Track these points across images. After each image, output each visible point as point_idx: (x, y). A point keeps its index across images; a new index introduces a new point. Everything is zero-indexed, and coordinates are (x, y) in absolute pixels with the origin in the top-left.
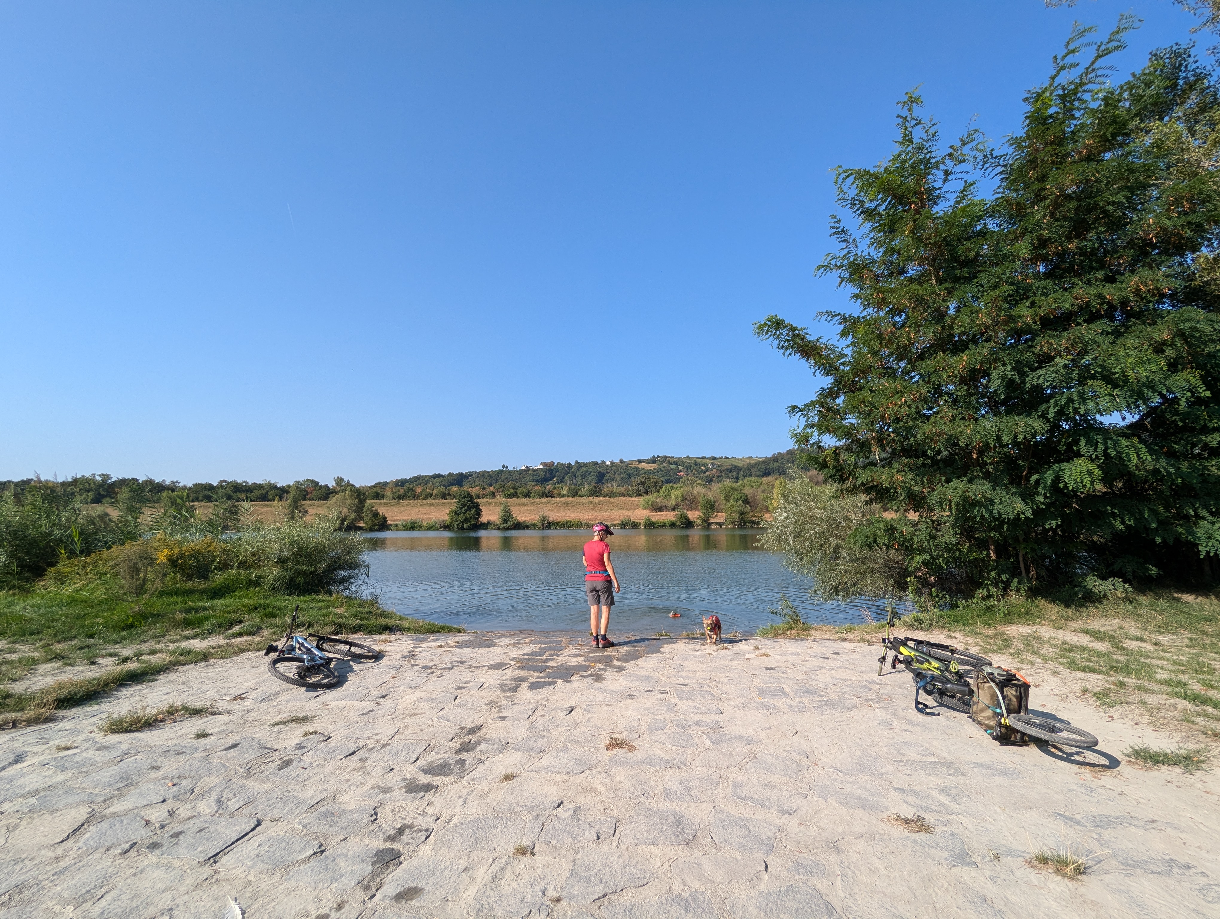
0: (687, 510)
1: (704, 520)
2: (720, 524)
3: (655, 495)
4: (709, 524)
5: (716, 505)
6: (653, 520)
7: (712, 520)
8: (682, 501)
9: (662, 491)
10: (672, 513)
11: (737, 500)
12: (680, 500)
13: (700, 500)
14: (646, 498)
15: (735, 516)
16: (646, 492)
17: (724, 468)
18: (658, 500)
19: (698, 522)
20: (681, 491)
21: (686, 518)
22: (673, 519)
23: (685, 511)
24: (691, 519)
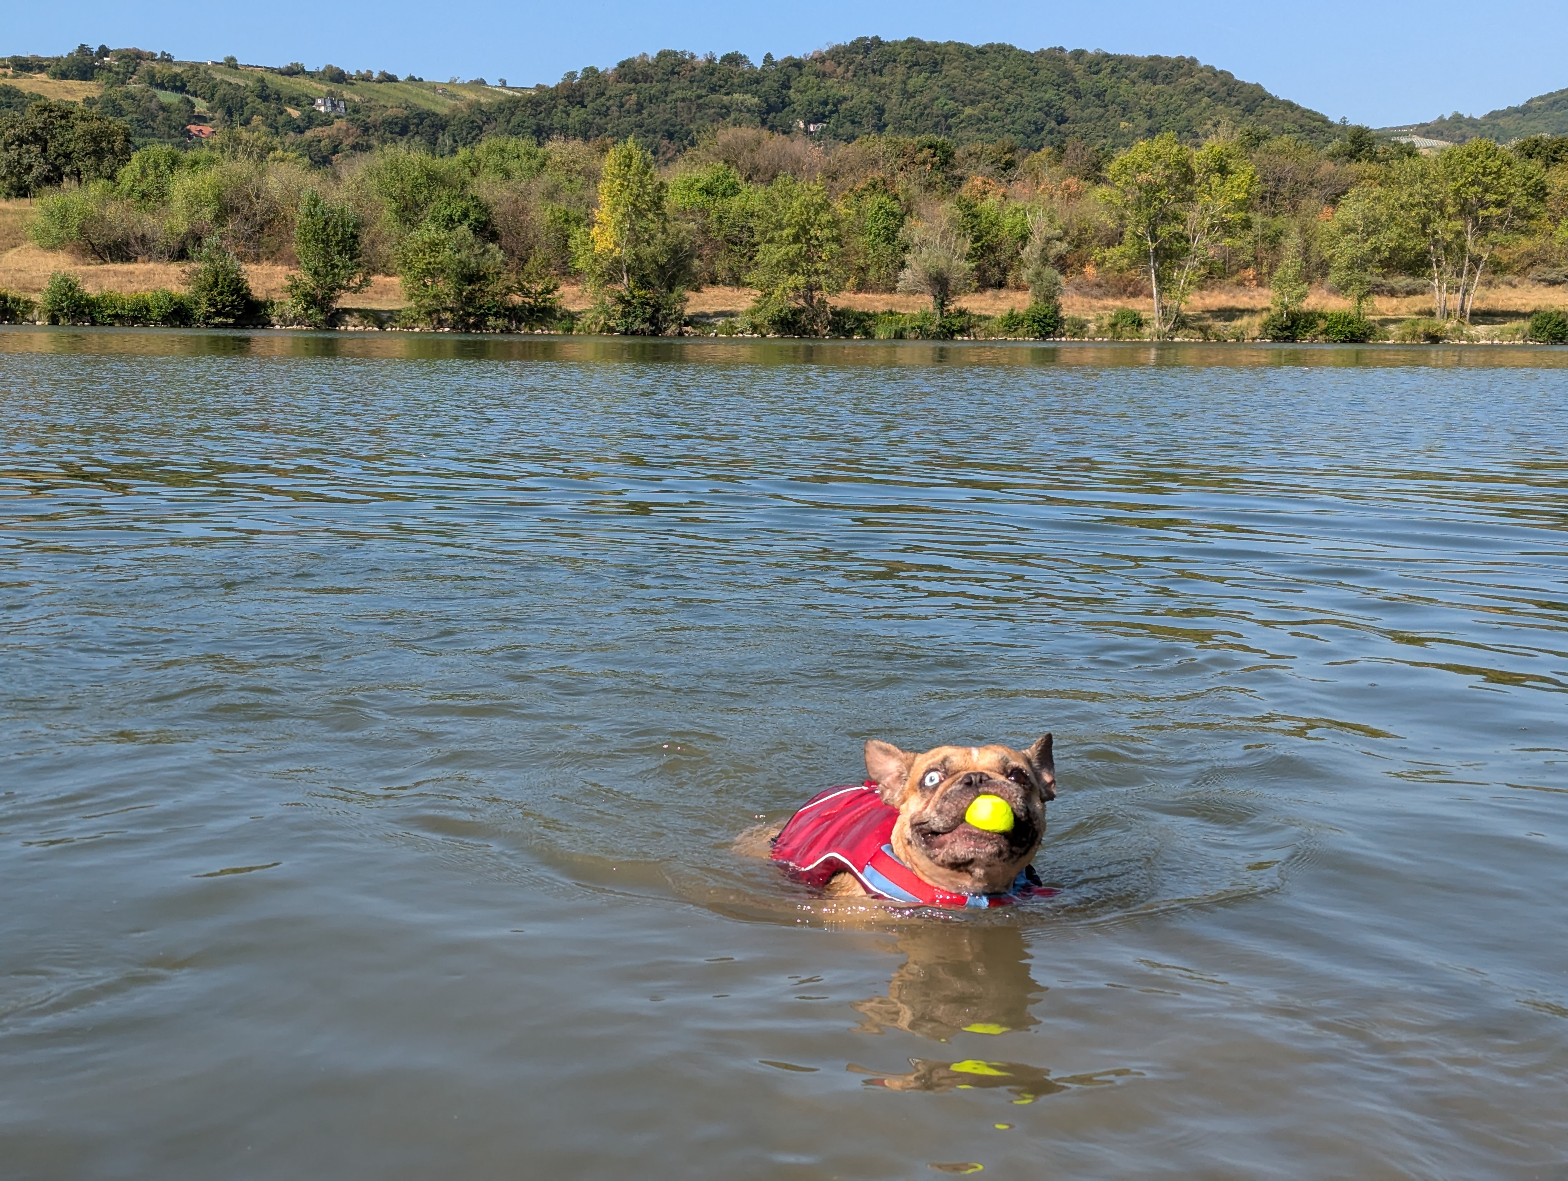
0: (242, 257)
1: (311, 300)
2: (379, 319)
3: (96, 188)
4: (335, 318)
5: (365, 239)
6: (91, 290)
7: (345, 301)
8: (220, 218)
9: (128, 173)
10: (175, 269)
11: (450, 223)
12: (208, 213)
13: (300, 217)
14: (51, 198)
15: (445, 287)
16: (53, 178)
17: (375, 117)
18: (113, 212)
19: (290, 305)
20: (211, 176)
21: (238, 288)
22: (182, 291)
23: (231, 261)
24: (258, 294)
